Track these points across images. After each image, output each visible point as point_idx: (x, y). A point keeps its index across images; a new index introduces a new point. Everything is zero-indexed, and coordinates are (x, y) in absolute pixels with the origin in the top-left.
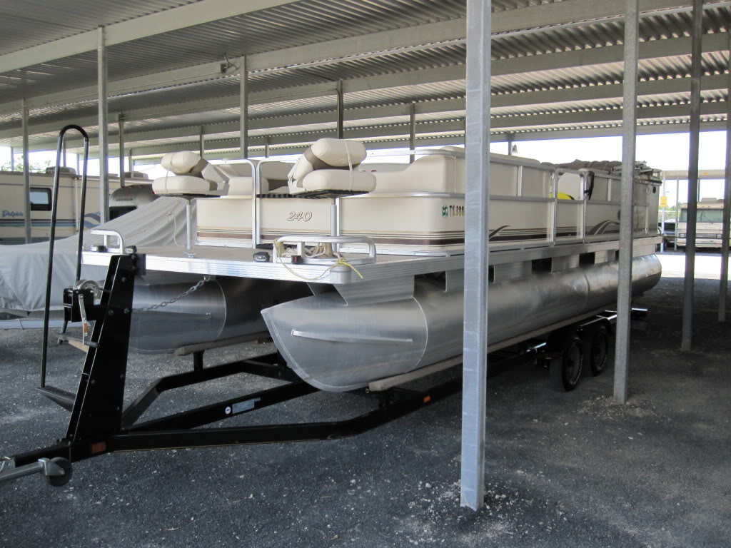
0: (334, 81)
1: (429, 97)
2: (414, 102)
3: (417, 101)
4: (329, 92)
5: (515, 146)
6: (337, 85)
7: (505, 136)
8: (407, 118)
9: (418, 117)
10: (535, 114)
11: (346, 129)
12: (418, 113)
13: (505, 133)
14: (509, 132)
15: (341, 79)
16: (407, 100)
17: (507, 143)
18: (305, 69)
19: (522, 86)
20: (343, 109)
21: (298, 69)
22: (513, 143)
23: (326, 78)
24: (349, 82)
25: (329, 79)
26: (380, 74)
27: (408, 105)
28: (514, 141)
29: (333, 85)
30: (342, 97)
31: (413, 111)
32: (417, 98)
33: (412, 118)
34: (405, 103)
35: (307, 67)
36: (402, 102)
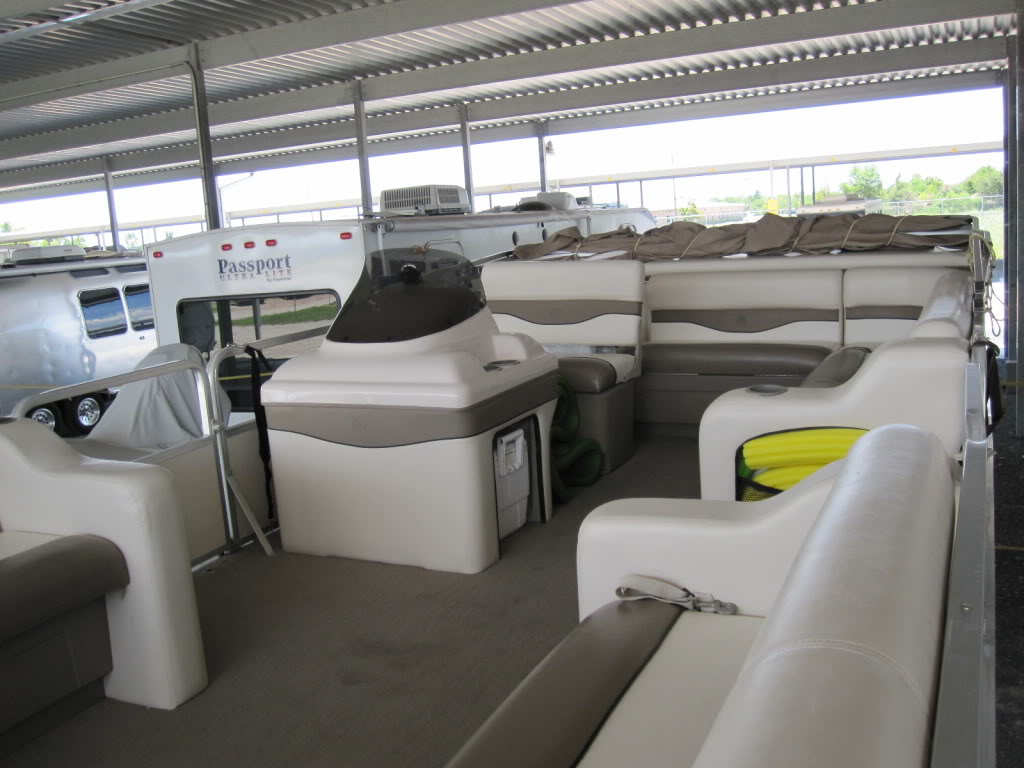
0: (180, 44)
1: (387, 67)
2: (359, 78)
3: (365, 77)
4: (173, 69)
5: (550, 143)
6: (189, 53)
7: (531, 126)
8: (350, 109)
9: (369, 106)
10: (585, 86)
11: (215, 138)
12: (368, 100)
13: (531, 121)
14: (539, 119)
15: (197, 41)
16: (344, 75)
17: (536, 139)
18: (103, 20)
19: (551, 35)
20: (206, 105)
21: (87, 24)
22: (546, 139)
23: (163, 40)
24: (212, 46)
25: (169, 42)
26: (274, 24)
27: (348, 84)
28: (548, 135)
29: (179, 53)
30: (202, 78)
31: (359, 96)
32: (365, 70)
33: (358, 109)
34: (343, 80)
35: (106, 17)
36: (337, 79)
